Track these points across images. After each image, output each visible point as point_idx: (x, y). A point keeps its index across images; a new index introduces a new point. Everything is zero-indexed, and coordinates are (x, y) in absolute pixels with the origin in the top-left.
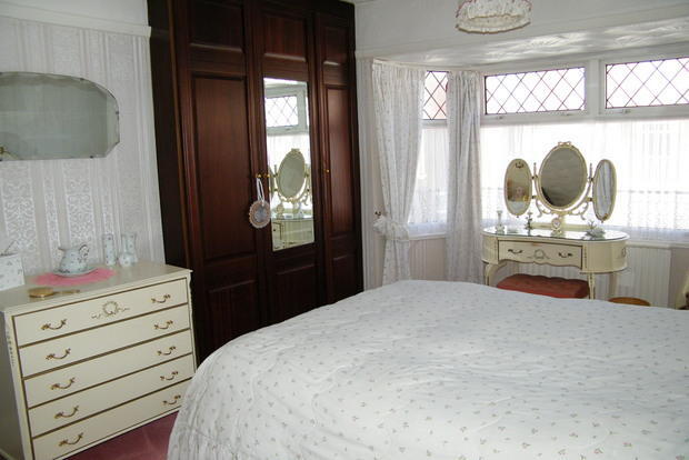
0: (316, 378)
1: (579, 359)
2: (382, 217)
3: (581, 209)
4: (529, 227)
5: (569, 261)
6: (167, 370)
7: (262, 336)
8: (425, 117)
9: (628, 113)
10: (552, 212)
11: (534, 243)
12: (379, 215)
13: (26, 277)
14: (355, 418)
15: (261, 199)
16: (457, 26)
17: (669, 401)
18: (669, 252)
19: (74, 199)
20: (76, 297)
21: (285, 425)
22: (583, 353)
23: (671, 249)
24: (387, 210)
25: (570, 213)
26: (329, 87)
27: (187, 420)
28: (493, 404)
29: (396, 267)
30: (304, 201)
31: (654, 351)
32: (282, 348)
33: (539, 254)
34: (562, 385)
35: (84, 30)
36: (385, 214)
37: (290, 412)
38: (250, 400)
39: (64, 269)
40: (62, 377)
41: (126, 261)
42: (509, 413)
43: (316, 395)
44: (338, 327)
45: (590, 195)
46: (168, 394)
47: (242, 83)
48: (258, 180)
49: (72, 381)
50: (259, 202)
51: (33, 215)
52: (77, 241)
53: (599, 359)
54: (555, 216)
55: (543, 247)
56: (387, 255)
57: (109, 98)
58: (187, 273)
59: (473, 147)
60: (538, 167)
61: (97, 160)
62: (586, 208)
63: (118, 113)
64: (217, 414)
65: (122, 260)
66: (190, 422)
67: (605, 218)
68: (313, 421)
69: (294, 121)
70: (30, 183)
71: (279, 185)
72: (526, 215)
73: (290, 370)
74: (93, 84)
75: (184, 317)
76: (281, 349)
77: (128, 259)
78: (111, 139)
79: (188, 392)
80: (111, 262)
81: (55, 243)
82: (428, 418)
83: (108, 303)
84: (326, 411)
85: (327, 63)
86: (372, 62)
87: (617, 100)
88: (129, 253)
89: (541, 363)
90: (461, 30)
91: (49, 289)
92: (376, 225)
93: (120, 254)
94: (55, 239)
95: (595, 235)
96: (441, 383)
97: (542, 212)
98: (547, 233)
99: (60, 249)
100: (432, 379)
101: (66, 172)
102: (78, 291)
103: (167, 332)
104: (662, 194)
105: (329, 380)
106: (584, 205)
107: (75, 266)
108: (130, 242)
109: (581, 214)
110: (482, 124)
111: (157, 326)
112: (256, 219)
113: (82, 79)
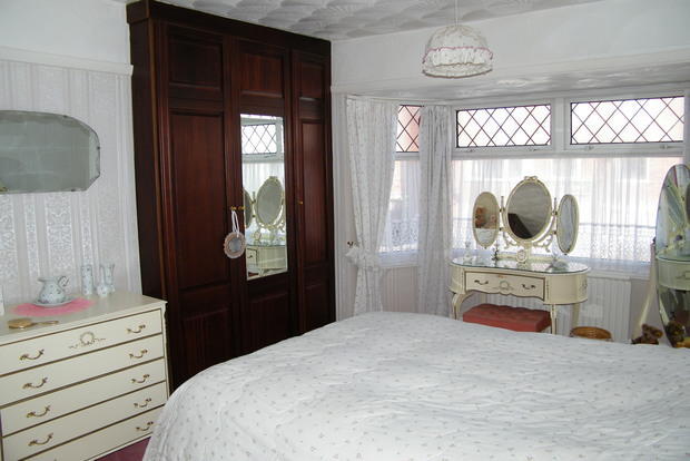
0: (278, 410)
1: (526, 393)
2: (354, 247)
3: (545, 241)
4: (496, 259)
5: (532, 292)
6: (140, 397)
7: (231, 367)
8: (398, 149)
9: (592, 149)
10: (518, 244)
11: (500, 274)
12: (350, 244)
13: (6, 307)
14: (313, 449)
15: (236, 232)
16: (424, 72)
17: (602, 435)
18: (628, 284)
19: (55, 231)
20: (54, 328)
21: (248, 454)
22: (530, 387)
23: (631, 280)
24: (360, 240)
25: (536, 245)
26: (304, 121)
27: (157, 447)
28: (440, 437)
29: (368, 295)
30: (281, 228)
31: (596, 386)
32: (249, 379)
33: (504, 285)
34: (507, 419)
35: (69, 69)
36: (357, 245)
37: (254, 441)
38: (217, 429)
39: (44, 299)
40: (38, 405)
41: (103, 291)
42: (452, 445)
43: (278, 426)
44: (303, 359)
45: (555, 229)
46: (142, 421)
47: (220, 119)
48: (233, 213)
49: (47, 409)
50: (234, 233)
51: (15, 247)
52: (57, 271)
53: (544, 393)
54: (522, 248)
55: (508, 279)
56: (358, 285)
57: (92, 133)
58: (162, 304)
59: (444, 178)
60: (505, 200)
61: (78, 193)
62: (550, 240)
63: (99, 148)
64: (185, 443)
65: (99, 291)
66: (160, 451)
67: (569, 250)
68: (274, 451)
69: (273, 149)
70: (12, 216)
71: (257, 212)
72: (493, 246)
73: (255, 402)
74: (77, 121)
75: (158, 346)
76: (247, 381)
77: (105, 289)
78: (93, 173)
79: (160, 420)
80: (89, 292)
81: (35, 273)
82: (379, 450)
83: (84, 334)
84: (287, 441)
85: (302, 98)
86: (346, 98)
87: (582, 137)
88: (106, 284)
89: (489, 397)
90: (427, 75)
91: (29, 320)
92: (348, 255)
93: (98, 284)
94: (35, 269)
95: (558, 268)
96: (395, 416)
97: (509, 243)
98: (512, 264)
99: (40, 280)
100: (387, 412)
101: (48, 206)
102: (57, 322)
103: (142, 360)
104: (623, 228)
105: (291, 411)
106: (549, 237)
107: (53, 297)
108: (108, 273)
109: (545, 246)
110: (453, 157)
111: (131, 355)
112: (231, 249)
113: (65, 117)
